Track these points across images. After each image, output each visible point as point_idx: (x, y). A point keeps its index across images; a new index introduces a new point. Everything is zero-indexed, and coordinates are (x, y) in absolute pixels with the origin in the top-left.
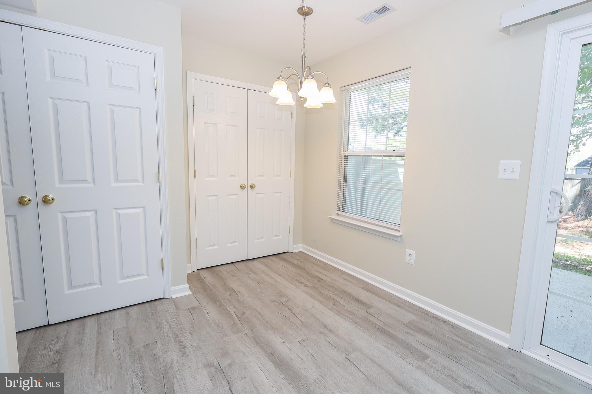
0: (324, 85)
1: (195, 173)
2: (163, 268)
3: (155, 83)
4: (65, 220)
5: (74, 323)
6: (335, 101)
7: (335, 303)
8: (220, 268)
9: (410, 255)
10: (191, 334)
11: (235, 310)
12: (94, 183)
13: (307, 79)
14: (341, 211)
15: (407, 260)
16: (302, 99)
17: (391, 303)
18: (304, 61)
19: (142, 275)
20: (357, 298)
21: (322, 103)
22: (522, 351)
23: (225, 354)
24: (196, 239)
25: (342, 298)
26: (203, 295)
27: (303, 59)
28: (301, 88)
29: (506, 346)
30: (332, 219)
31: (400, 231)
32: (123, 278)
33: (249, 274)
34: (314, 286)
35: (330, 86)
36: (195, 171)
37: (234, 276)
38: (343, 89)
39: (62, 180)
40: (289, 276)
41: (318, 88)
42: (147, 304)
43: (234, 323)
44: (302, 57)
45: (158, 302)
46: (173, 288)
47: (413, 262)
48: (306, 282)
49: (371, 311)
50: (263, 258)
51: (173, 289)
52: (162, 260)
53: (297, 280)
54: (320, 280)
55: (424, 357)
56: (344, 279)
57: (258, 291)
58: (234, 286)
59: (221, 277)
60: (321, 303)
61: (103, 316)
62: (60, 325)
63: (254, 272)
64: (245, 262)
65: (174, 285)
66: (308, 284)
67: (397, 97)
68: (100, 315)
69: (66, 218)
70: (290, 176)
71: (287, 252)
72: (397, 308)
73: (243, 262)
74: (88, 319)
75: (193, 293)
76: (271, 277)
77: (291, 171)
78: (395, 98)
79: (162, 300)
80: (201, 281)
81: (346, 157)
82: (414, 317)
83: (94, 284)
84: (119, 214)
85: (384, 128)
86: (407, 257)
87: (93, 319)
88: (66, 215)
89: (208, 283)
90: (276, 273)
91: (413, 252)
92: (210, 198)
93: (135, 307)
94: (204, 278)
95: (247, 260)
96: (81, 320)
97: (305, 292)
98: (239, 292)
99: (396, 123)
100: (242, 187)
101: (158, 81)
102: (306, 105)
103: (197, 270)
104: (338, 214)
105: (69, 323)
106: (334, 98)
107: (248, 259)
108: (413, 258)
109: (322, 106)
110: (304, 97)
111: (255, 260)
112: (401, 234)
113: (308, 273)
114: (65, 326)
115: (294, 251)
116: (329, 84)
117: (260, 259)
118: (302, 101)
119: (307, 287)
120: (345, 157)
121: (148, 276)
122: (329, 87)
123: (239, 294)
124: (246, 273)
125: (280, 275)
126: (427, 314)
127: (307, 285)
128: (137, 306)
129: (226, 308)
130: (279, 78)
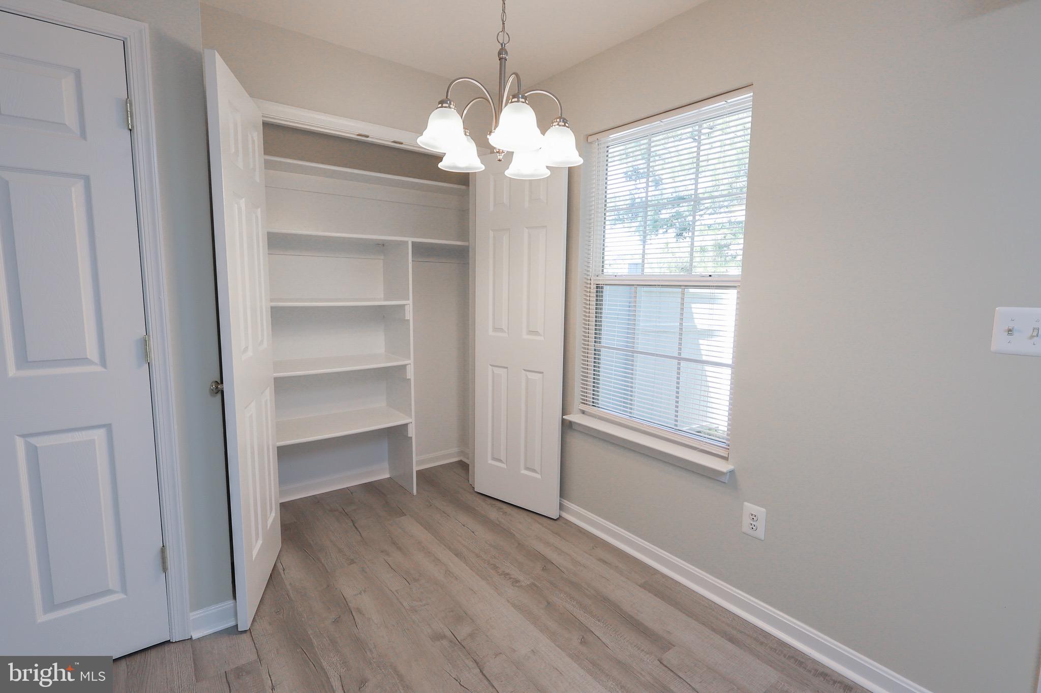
0: (553, 123)
2: (165, 569)
3: (129, 114)
7: (586, 637)
9: (754, 517)
13: (512, 102)
14: (589, 405)
15: (746, 528)
16: (500, 157)
17: (714, 630)
18: (505, 62)
19: (106, 592)
20: (631, 617)
21: (548, 167)
25: (599, 621)
26: (270, 624)
27: (500, 59)
28: (496, 126)
30: (571, 423)
31: (728, 460)
32: (55, 607)
33: (388, 554)
34: (533, 584)
35: (567, 125)
37: (353, 563)
38: (590, 139)
40: (478, 556)
41: (538, 127)
44: (500, 54)
46: (194, 613)
47: (761, 533)
48: (515, 573)
49: (670, 657)
51: (193, 616)
52: (163, 549)
53: (495, 568)
54: (547, 564)
56: (600, 560)
57: (405, 604)
58: (348, 592)
59: (323, 565)
60: (552, 636)
63: (399, 549)
65: (197, 606)
66: (521, 578)
67: (683, 168)
76: (437, 561)
78: (679, 168)
79: (165, 648)
81: (599, 288)
85: (657, 225)
86: (746, 521)
89: (290, 584)
90: (450, 548)
91: (760, 511)
94: (284, 570)
97: (514, 605)
98: (359, 611)
99: (678, 215)
102: (511, 172)
104: (583, 412)
108: (761, 525)
109: (548, 173)
110: (506, 149)
112: (731, 467)
113: (520, 546)
116: (564, 120)
118: (500, 160)
119: (518, 587)
120: (597, 287)
121: (127, 595)
122: (565, 126)
123: (357, 618)
124: (382, 552)
125: (458, 554)
127: (517, 581)
129: (322, 668)
130: (442, 102)
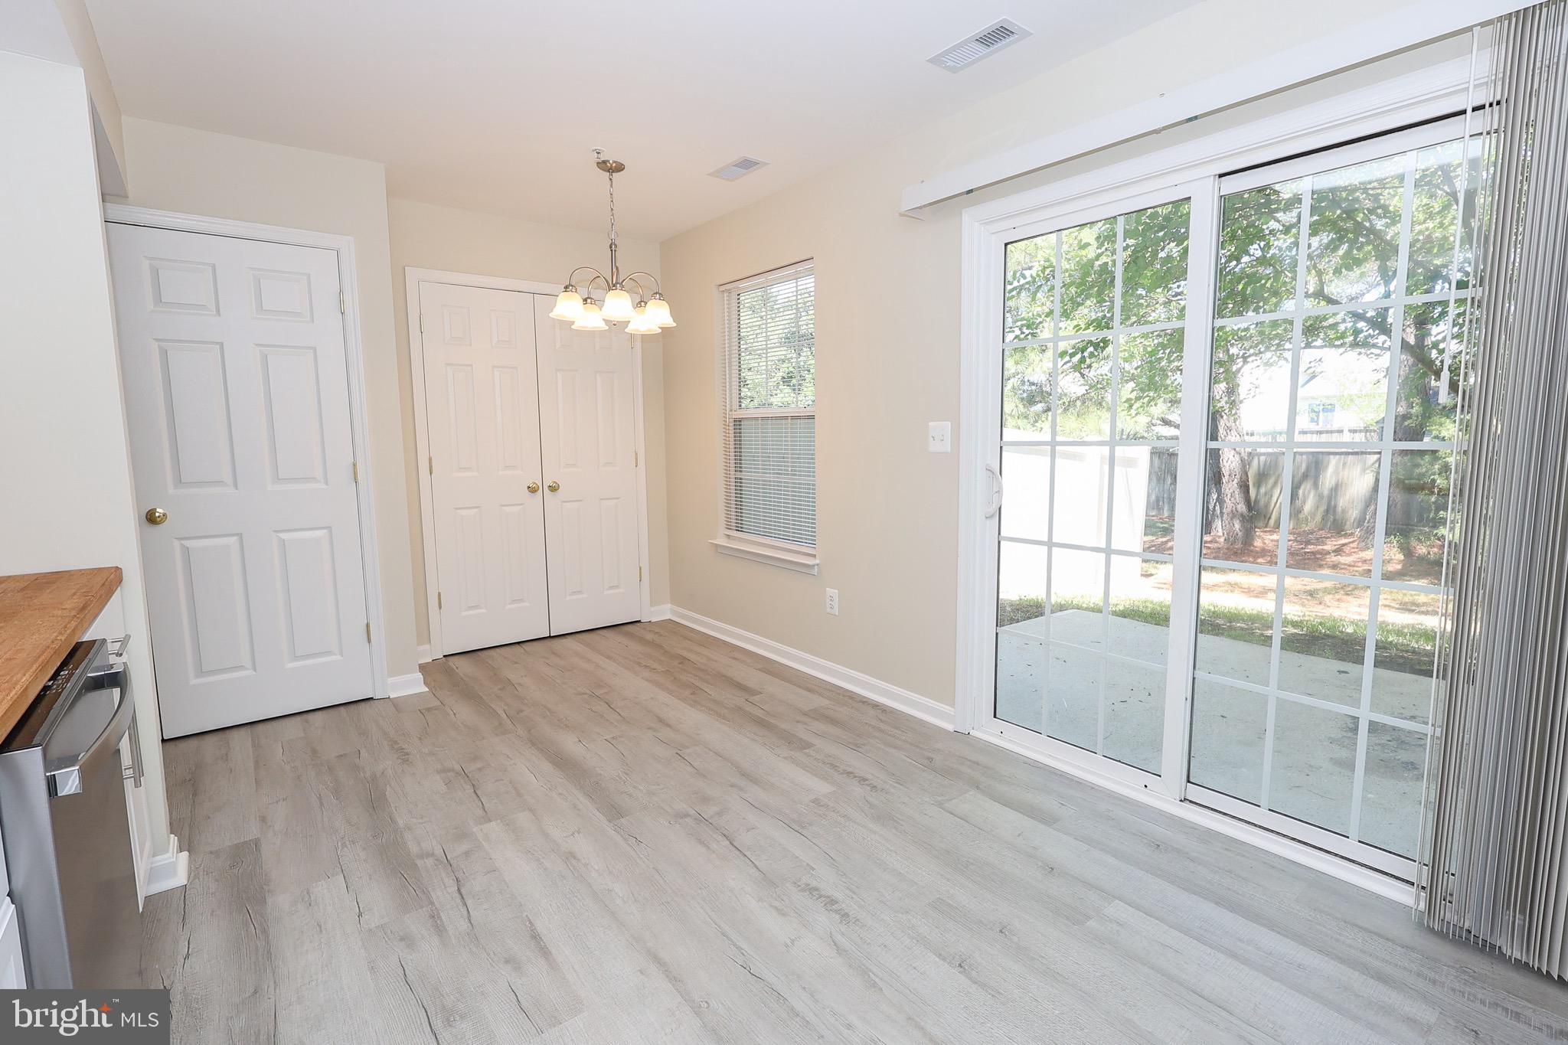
0: (652, 297)
1: (430, 463)
2: (369, 641)
3: (341, 302)
4: (186, 551)
5: (210, 739)
6: (675, 325)
7: (695, 690)
8: (492, 652)
9: (832, 598)
10: (420, 739)
11: (506, 708)
12: (236, 486)
14: (734, 530)
15: (827, 608)
18: (615, 253)
19: (329, 653)
20: (739, 683)
21: (659, 328)
22: (972, 733)
23: (475, 758)
24: (439, 594)
25: (710, 684)
26: (450, 692)
27: (612, 251)
29: (950, 727)
30: (717, 546)
31: (817, 557)
32: (297, 658)
33: (547, 658)
34: (667, 670)
35: (662, 298)
36: (430, 459)
37: (517, 663)
38: (722, 288)
39: (179, 481)
40: (626, 658)
42: (342, 709)
43: (500, 724)
44: (611, 247)
45: (362, 705)
46: (390, 680)
47: (835, 610)
48: (655, 665)
49: (756, 699)
50: (584, 634)
52: (368, 625)
53: (638, 663)
54: (683, 660)
55: (806, 745)
57: (558, 681)
58: (513, 677)
59: (491, 665)
60: (670, 692)
61: (260, 727)
62: (183, 741)
63: (559, 656)
64: (546, 641)
65: (393, 672)
66: (658, 667)
68: (254, 726)
69: (188, 548)
70: (637, 463)
71: (639, 622)
72: (805, 693)
73: (542, 641)
74: (235, 733)
75: (430, 689)
76: (589, 661)
77: (636, 454)
79: (371, 702)
80: (449, 672)
81: (737, 422)
82: (825, 702)
83: (241, 668)
84: (284, 540)
86: (827, 602)
87: (242, 731)
88: (187, 543)
89: (464, 674)
91: (836, 593)
92: (464, 513)
93: (320, 713)
94: (456, 667)
95: (550, 637)
96: (221, 733)
98: (520, 685)
100: (532, 490)
101: (347, 297)
102: (630, 329)
103: (444, 656)
104: (728, 536)
105: (200, 737)
106: (672, 319)
107: (552, 635)
108: (836, 603)
109: (660, 331)
111: (567, 636)
112: (818, 561)
113: (665, 651)
114: (194, 742)
115: (654, 620)
116: (660, 294)
117: (577, 635)
119: (654, 671)
120: (735, 422)
121: (343, 657)
122: (660, 299)
123: (520, 689)
124: (542, 657)
125: (609, 657)
126: (851, 698)
127: (655, 669)
128: (324, 712)
129: (490, 707)
130: (566, 288)
